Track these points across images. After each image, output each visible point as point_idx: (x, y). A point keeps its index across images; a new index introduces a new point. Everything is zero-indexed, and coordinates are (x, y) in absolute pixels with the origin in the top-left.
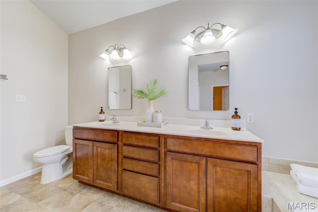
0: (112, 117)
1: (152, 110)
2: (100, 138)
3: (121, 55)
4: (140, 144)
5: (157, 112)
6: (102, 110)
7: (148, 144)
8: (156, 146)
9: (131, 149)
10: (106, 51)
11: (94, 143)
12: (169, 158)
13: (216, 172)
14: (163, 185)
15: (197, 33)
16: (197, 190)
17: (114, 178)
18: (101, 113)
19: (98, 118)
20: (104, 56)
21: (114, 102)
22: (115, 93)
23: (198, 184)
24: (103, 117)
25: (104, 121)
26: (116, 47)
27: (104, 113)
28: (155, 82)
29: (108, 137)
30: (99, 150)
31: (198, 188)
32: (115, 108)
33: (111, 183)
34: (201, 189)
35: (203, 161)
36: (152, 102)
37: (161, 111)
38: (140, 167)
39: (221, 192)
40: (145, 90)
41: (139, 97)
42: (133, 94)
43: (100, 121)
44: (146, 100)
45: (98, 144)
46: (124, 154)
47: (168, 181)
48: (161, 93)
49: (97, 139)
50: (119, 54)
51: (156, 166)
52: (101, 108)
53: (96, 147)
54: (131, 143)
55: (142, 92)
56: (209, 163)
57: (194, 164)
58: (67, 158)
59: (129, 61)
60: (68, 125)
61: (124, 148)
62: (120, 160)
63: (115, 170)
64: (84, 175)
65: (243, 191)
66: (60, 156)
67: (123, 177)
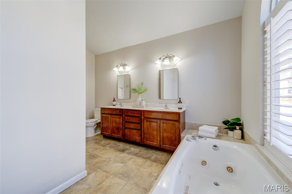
0: (120, 103)
1: (140, 99)
2: (114, 113)
3: (124, 69)
4: (133, 115)
5: (142, 100)
6: (114, 99)
7: (136, 115)
8: (140, 116)
9: (129, 118)
10: (117, 66)
11: (112, 115)
12: (145, 121)
13: (164, 126)
14: (143, 134)
15: (162, 59)
16: (156, 135)
17: (121, 132)
18: (114, 101)
19: (112, 104)
20: (115, 69)
21: (121, 95)
22: (121, 88)
23: (157, 132)
24: (115, 103)
25: (115, 105)
26: (122, 65)
27: (115, 101)
28: (142, 84)
29: (118, 112)
30: (114, 119)
31: (157, 133)
32: (121, 98)
33: (120, 135)
34: (158, 134)
35: (159, 121)
36: (140, 95)
37: (144, 100)
38: (133, 126)
39: (165, 135)
40: (137, 89)
41: (133, 92)
42: (131, 91)
43: (114, 105)
44: (137, 94)
45: (113, 116)
46: (125, 120)
47: (145, 131)
48: (145, 90)
49: (113, 113)
50: (123, 68)
51: (139, 125)
52: (114, 98)
53: (112, 118)
54: (128, 115)
55: (135, 90)
56: (161, 122)
57: (155, 123)
58: (96, 126)
59: (128, 72)
60: (95, 108)
61: (126, 117)
62: (124, 123)
63: (121, 128)
64: (106, 132)
65: (174, 133)
66: (94, 124)
67: (125, 131)
